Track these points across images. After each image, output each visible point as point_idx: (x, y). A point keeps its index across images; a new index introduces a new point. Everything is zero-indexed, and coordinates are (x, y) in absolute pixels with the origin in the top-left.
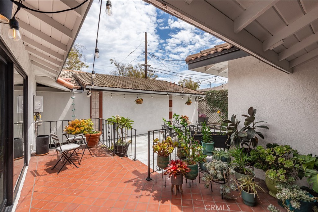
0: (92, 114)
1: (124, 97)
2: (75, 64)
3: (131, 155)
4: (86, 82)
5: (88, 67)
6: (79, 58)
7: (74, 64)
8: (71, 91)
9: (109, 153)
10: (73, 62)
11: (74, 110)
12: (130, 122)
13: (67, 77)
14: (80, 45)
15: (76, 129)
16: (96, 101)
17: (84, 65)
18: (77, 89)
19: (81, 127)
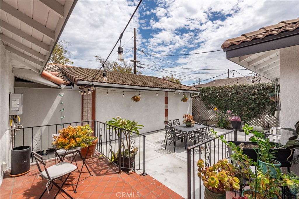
0: (84, 114)
1: (123, 94)
2: (60, 60)
3: (139, 169)
4: (77, 76)
5: (72, 63)
6: (63, 54)
7: (58, 60)
8: (59, 87)
9: (112, 169)
10: (57, 58)
11: (62, 110)
12: (138, 127)
13: (53, 71)
14: (65, 41)
15: (70, 141)
16: (89, 99)
17: (69, 61)
18: (67, 85)
19: (76, 138)
